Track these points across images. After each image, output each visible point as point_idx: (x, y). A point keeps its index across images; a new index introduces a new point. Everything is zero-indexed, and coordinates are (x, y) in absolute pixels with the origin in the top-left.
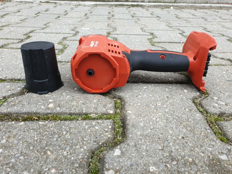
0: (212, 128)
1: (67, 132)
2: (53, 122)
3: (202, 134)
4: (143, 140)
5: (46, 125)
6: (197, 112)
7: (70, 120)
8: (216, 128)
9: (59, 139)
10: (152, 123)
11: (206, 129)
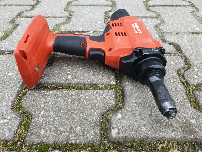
0: (189, 97)
1: (84, 99)
2: (73, 91)
3: (181, 103)
4: (137, 107)
5: (68, 93)
6: (179, 83)
7: (84, 89)
8: (192, 97)
9: (79, 105)
10: (144, 93)
11: (184, 99)
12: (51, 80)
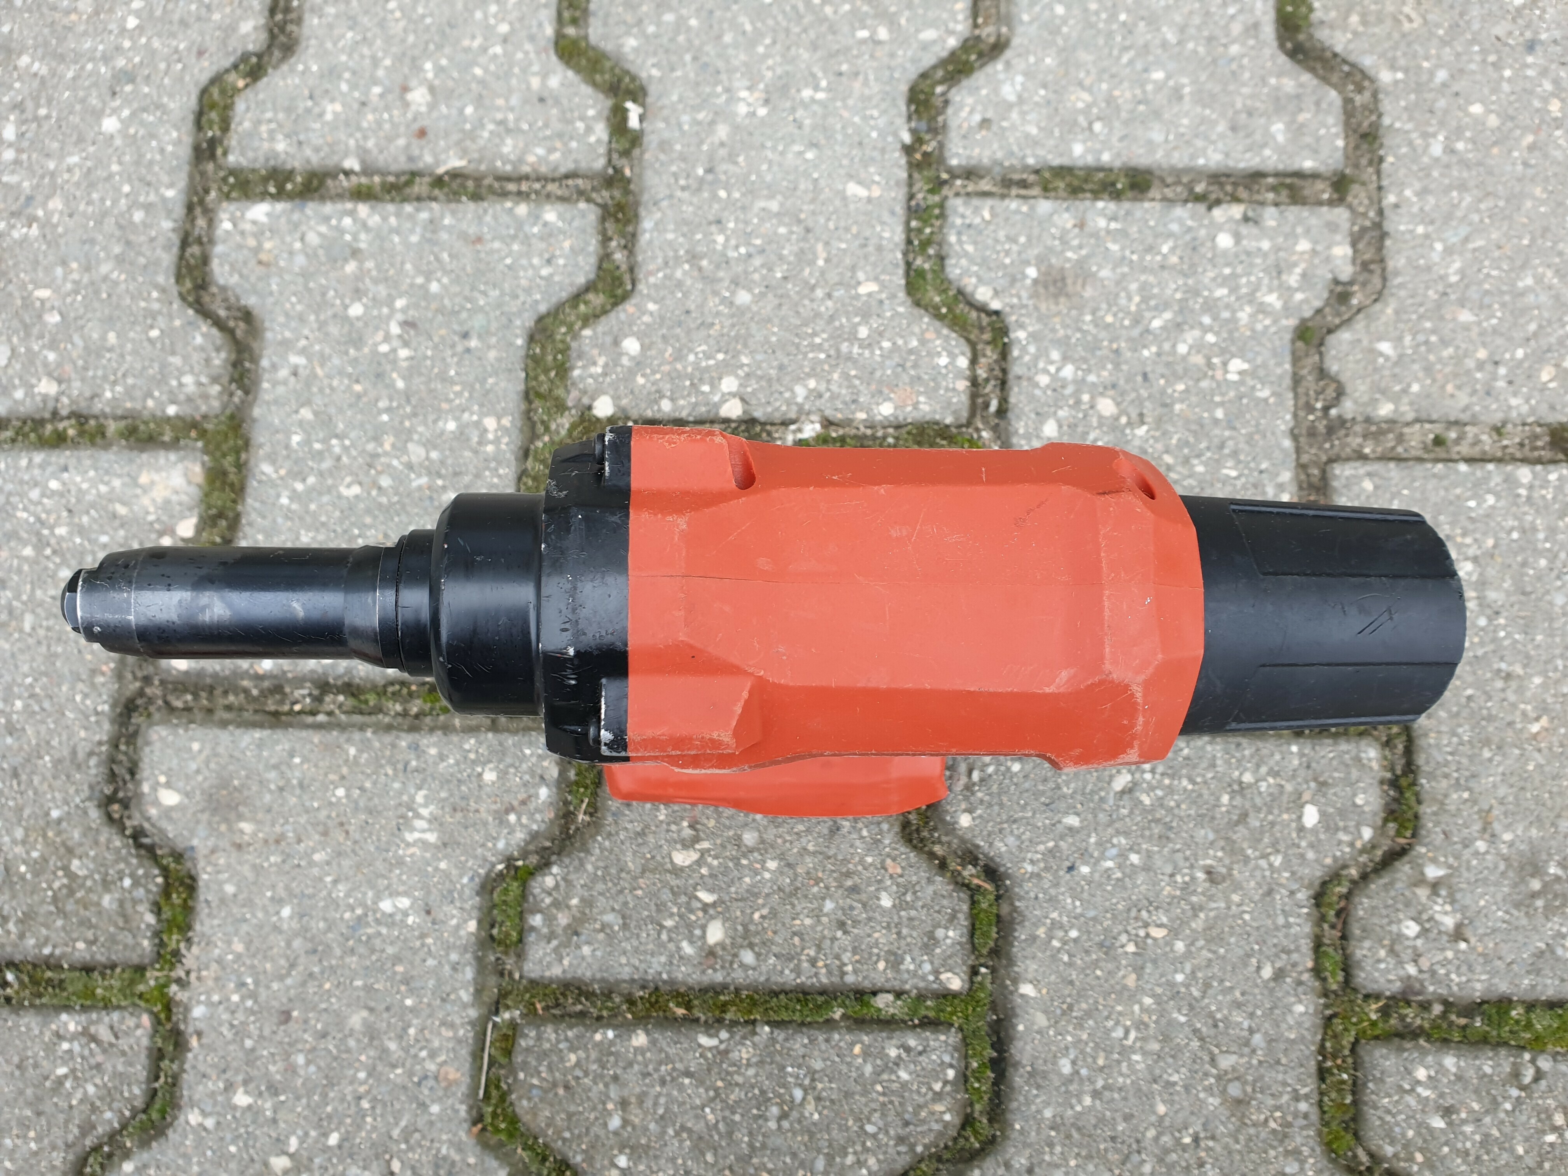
1: (806, 1092)
2: (744, 1038)
3: (1272, 1125)
4: (1058, 1149)
5: (727, 1052)
6: (1300, 989)
9: (786, 1124)
11: (1297, 1098)
12: (624, 960)
